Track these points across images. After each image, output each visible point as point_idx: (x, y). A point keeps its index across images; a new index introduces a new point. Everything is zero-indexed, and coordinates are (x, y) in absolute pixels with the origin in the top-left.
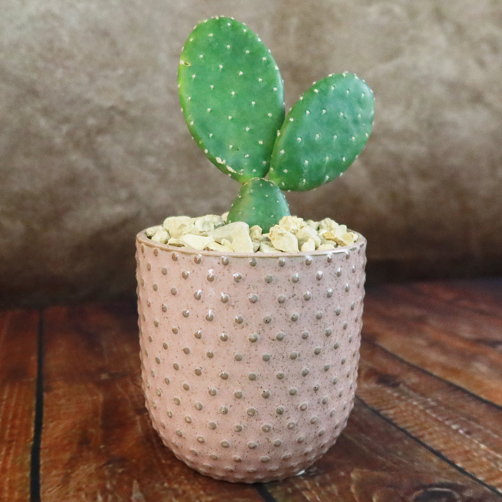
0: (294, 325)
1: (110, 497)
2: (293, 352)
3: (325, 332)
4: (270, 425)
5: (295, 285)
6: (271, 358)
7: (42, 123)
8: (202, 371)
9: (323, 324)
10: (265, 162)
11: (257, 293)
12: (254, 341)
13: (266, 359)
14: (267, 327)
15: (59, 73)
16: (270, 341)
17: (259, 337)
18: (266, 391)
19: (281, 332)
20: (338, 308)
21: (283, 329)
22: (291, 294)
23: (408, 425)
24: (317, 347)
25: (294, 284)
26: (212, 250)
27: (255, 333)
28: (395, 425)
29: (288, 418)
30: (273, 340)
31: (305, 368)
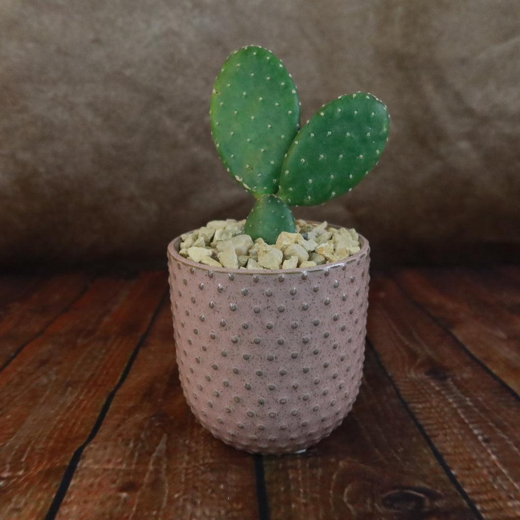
0: (269, 332)
1: (140, 445)
2: (269, 354)
3: (302, 340)
4: (253, 411)
5: (269, 298)
6: (250, 358)
7: (168, 123)
8: (200, 360)
9: (300, 333)
10: (275, 180)
11: (236, 303)
12: (235, 342)
13: (246, 358)
14: (245, 331)
15: (180, 81)
16: (248, 343)
17: (239, 339)
18: (248, 383)
19: (257, 337)
20: (317, 319)
21: (260, 335)
22: (266, 306)
23: (430, 422)
24: (293, 352)
25: (267, 298)
26: (204, 264)
27: (236, 336)
28: (415, 420)
29: (269, 408)
30: (251, 343)
31: (282, 369)
